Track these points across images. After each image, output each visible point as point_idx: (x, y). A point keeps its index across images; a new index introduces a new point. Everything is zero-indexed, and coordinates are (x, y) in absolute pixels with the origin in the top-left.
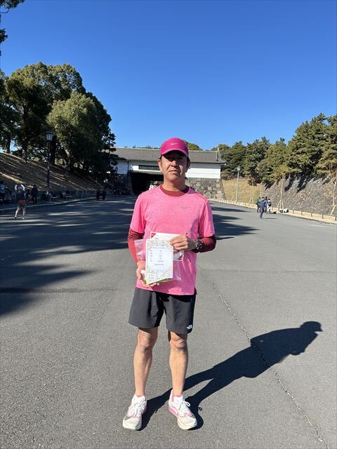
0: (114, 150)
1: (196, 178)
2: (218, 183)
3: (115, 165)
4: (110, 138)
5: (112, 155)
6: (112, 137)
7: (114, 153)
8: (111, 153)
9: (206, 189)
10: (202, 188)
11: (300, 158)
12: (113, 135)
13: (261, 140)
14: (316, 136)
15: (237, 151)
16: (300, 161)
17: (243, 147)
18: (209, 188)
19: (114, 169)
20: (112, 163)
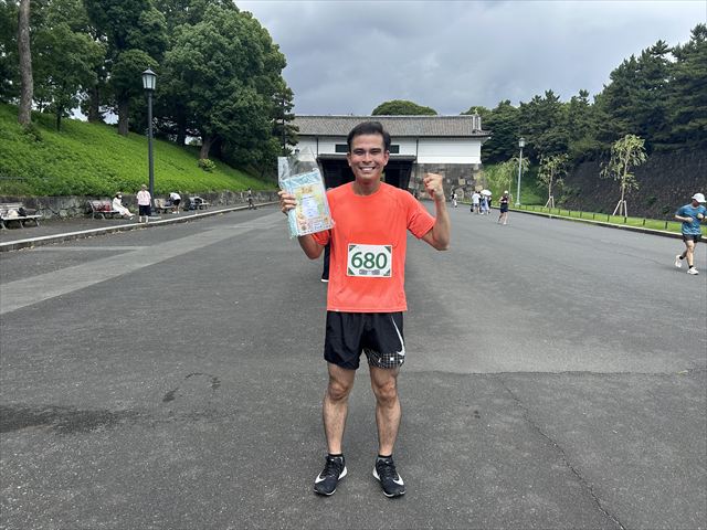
0: (292, 117)
1: (438, 165)
2: (477, 172)
4: (284, 97)
5: (288, 128)
6: (287, 95)
7: (291, 123)
8: (286, 123)
9: (455, 183)
10: (448, 181)
12: (289, 92)
13: (544, 97)
14: (650, 83)
15: (503, 117)
17: (513, 110)
18: (462, 182)
19: (293, 153)
20: (290, 143)
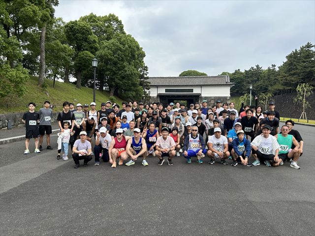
0: (148, 78)
2: (229, 100)
3: (148, 89)
4: (144, 69)
5: (146, 82)
6: (146, 68)
8: (145, 80)
11: (293, 79)
12: (146, 67)
13: (255, 67)
14: (305, 60)
16: (293, 81)
17: (241, 73)
19: (147, 93)
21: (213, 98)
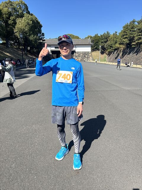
0: (44, 40)
2: (90, 53)
4: (42, 35)
10: (83, 56)
13: (106, 33)
14: (132, 30)
18: (86, 56)
21: (82, 52)
